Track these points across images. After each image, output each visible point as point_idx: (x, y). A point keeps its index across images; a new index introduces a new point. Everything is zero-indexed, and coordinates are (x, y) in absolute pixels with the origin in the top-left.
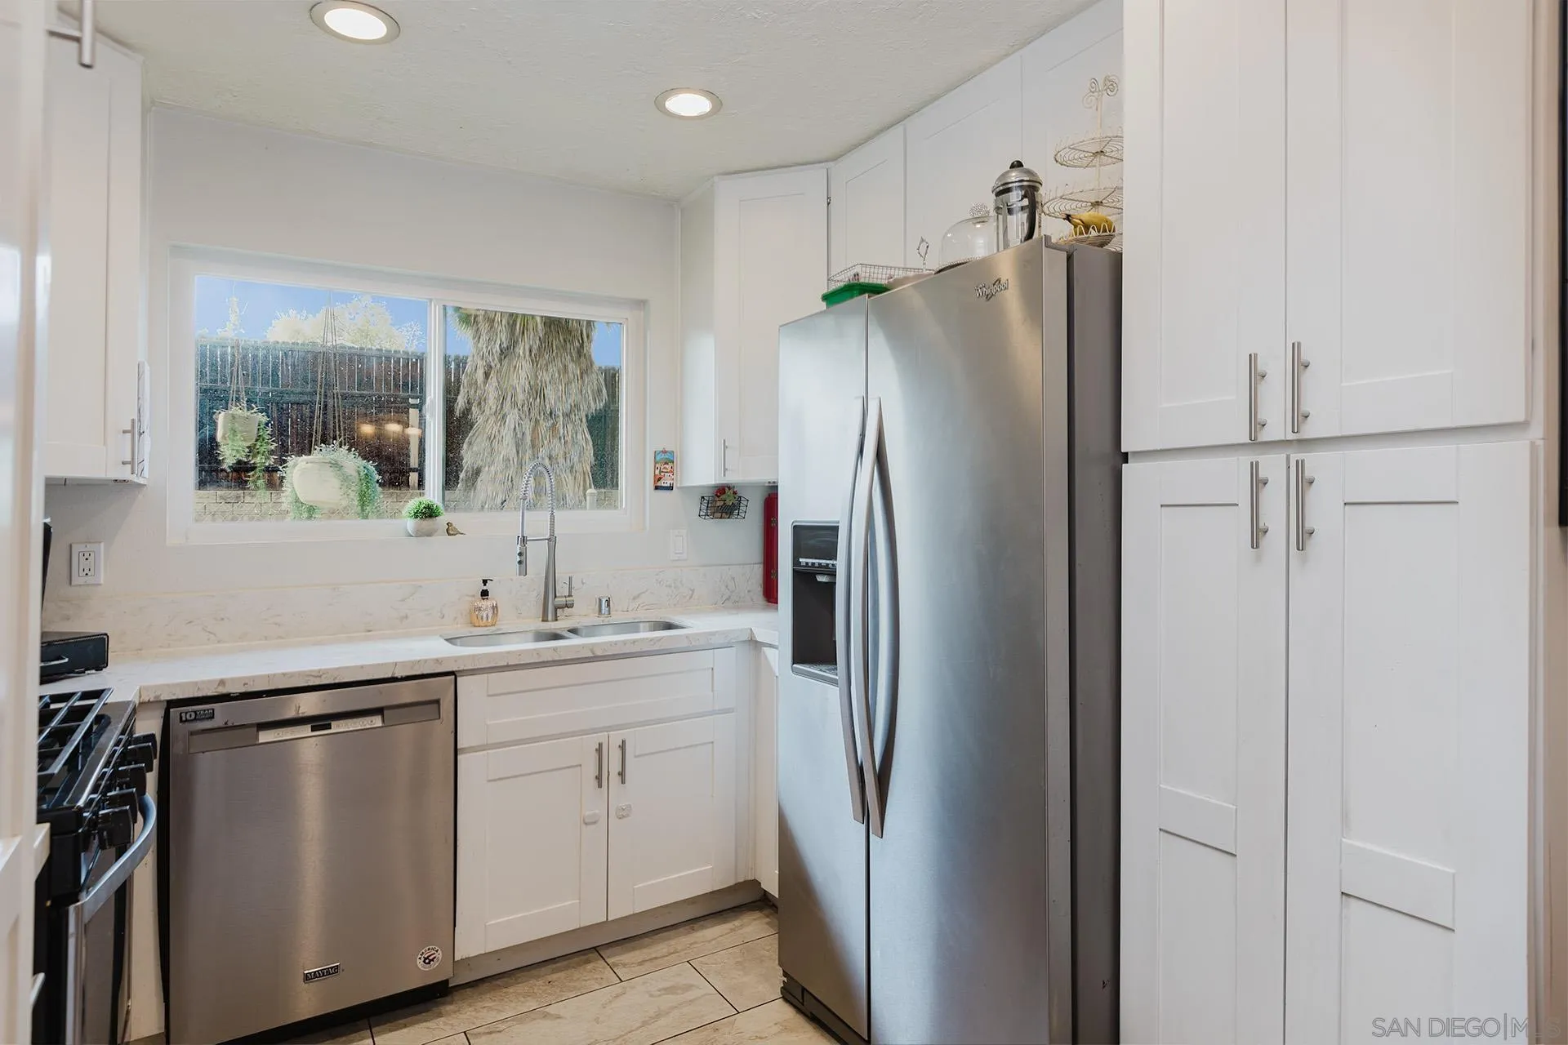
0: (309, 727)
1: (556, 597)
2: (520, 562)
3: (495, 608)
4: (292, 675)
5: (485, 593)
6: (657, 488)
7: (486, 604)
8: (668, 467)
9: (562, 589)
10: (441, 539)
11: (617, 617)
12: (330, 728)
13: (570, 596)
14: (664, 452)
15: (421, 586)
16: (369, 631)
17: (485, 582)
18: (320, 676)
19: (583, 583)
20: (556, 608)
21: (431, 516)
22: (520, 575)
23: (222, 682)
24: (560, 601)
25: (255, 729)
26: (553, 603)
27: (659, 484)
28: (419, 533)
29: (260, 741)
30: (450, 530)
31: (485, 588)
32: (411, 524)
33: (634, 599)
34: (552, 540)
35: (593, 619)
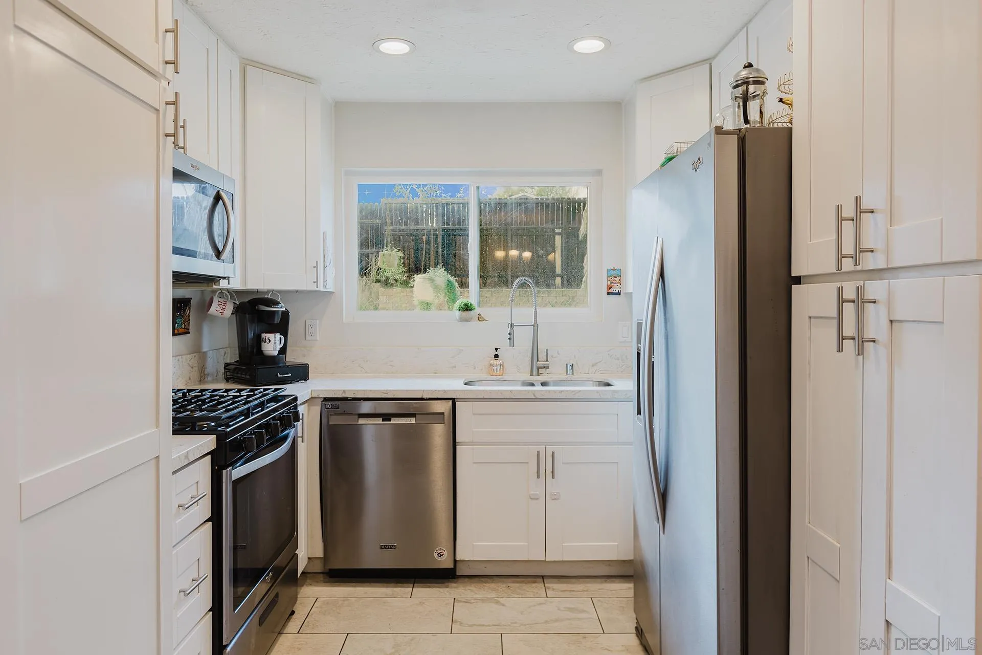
0: (381, 419)
1: (538, 361)
2: (509, 339)
3: (502, 366)
4: (375, 391)
5: (496, 356)
6: (608, 294)
7: (497, 362)
8: (617, 279)
9: (542, 356)
10: (475, 324)
11: (576, 377)
12: (390, 421)
13: (547, 361)
14: (614, 269)
15: (462, 350)
16: (436, 373)
17: (496, 349)
18: (387, 393)
19: (559, 354)
20: (538, 369)
21: (467, 310)
22: (510, 346)
23: (344, 391)
24: (540, 364)
25: (357, 416)
26: (538, 365)
27: (610, 291)
28: (462, 320)
29: (359, 423)
30: (480, 318)
31: (496, 353)
32: (457, 314)
33: (593, 366)
34: (535, 326)
35: (563, 377)
